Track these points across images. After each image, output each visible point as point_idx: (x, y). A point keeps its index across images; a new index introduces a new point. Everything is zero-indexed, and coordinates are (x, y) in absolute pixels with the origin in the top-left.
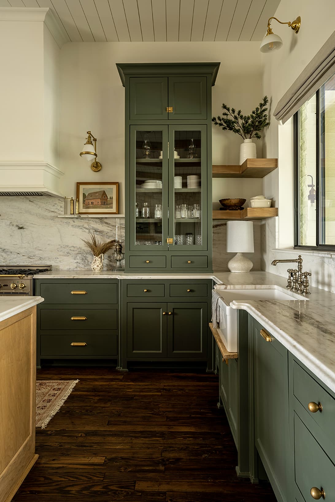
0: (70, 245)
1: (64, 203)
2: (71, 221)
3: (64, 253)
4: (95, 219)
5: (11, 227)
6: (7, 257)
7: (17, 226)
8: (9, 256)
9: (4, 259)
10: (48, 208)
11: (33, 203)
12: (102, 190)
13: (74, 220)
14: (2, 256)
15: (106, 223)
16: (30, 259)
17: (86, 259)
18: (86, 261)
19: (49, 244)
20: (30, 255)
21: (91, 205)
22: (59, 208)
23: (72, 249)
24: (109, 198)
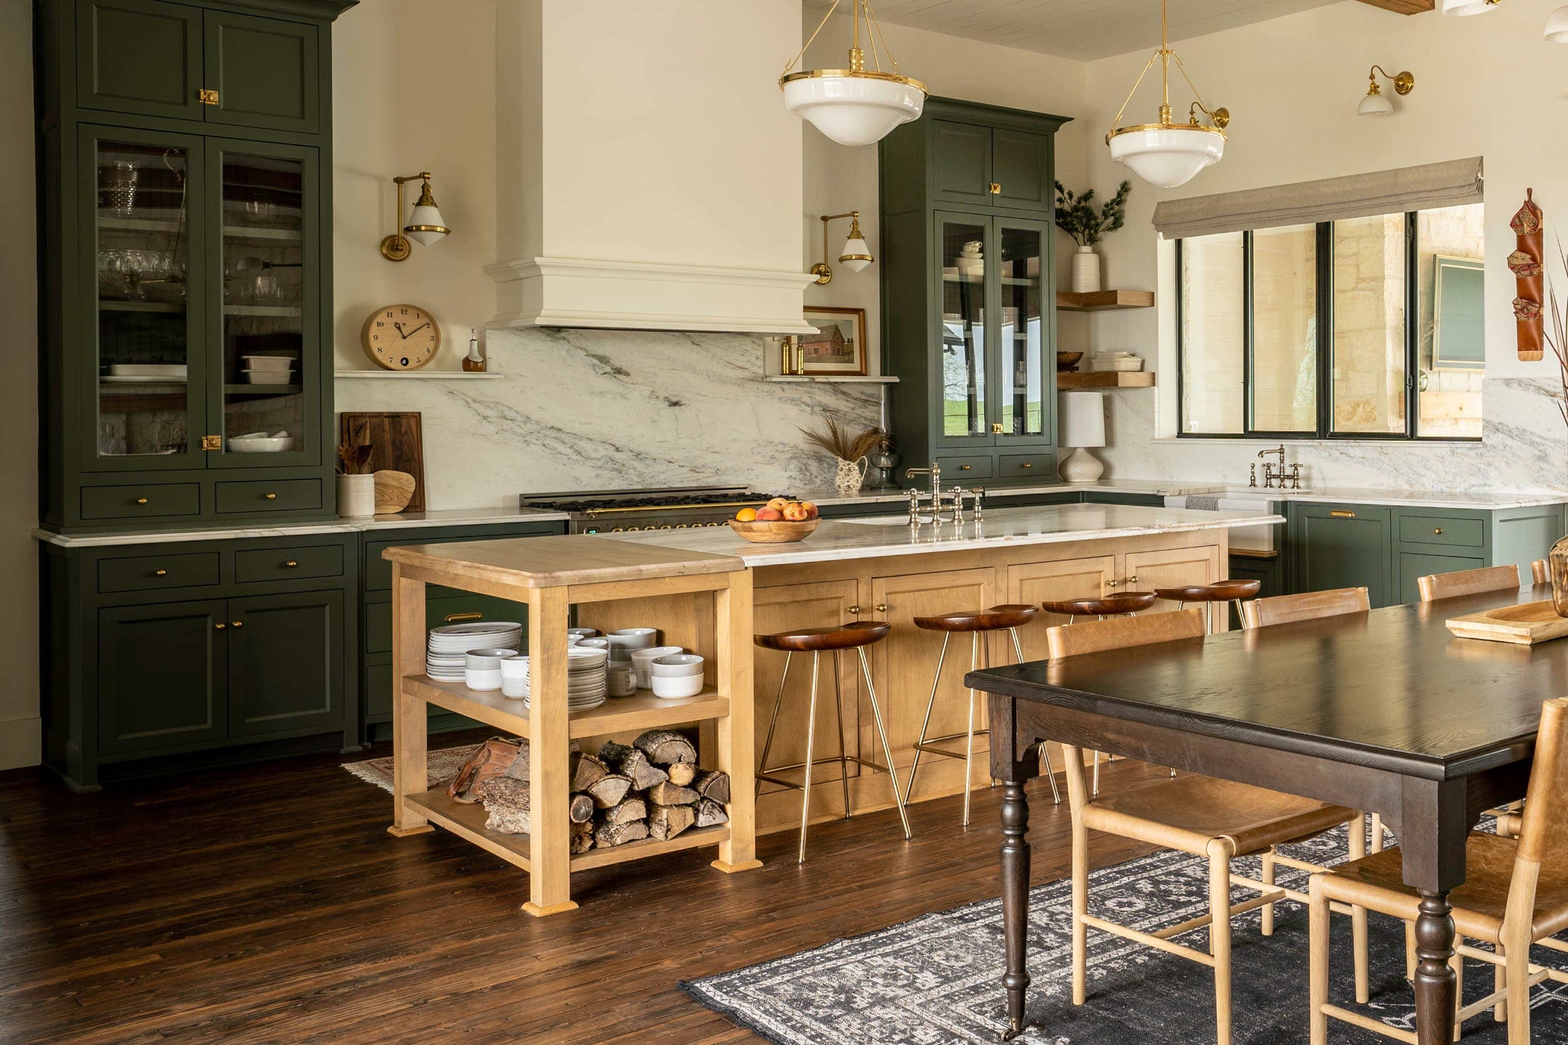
0: (777, 441)
1: (762, 350)
2: (777, 388)
3: (765, 457)
4: (823, 386)
5: (653, 401)
6: (644, 470)
7: (667, 399)
8: (650, 469)
9: (639, 476)
10: (732, 361)
11: (699, 348)
12: (833, 323)
13: (783, 386)
14: (635, 469)
15: (844, 393)
16: (695, 474)
17: (807, 469)
18: (808, 474)
19: (733, 440)
20: (695, 464)
21: (814, 355)
22: (753, 359)
23: (781, 448)
24: (846, 340)
